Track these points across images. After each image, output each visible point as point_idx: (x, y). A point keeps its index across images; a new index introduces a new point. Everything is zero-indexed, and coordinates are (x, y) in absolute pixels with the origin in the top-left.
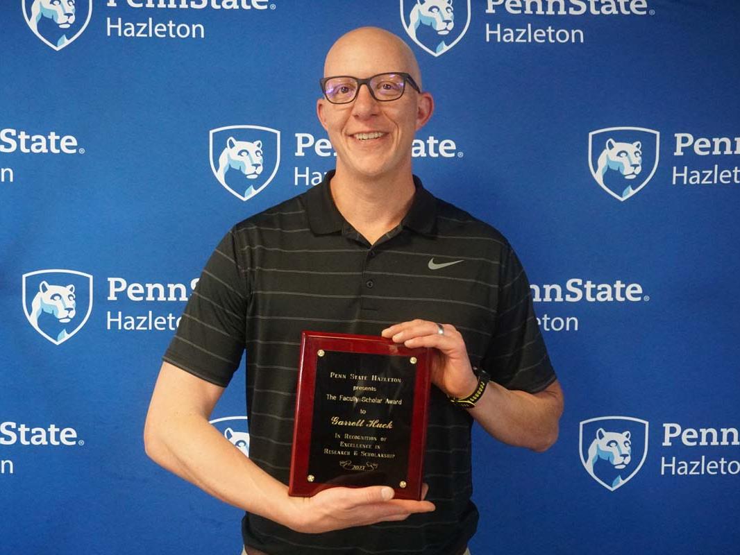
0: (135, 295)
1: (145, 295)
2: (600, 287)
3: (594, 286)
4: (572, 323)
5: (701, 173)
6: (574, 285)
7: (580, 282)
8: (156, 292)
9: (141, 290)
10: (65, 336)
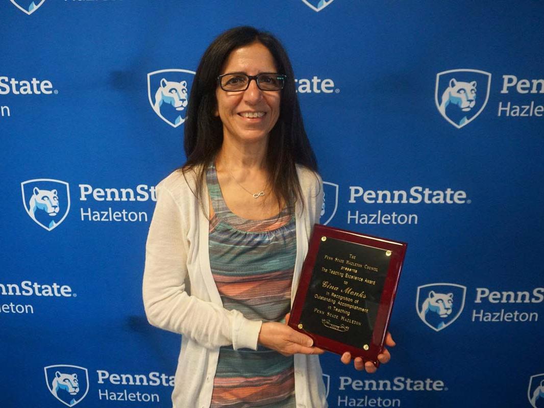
0: (99, 197)
1: (106, 196)
2: (435, 193)
3: (431, 192)
4: (413, 218)
5: (520, 108)
6: (416, 191)
7: (420, 189)
8: (113, 194)
9: (103, 193)
10: (54, 225)
